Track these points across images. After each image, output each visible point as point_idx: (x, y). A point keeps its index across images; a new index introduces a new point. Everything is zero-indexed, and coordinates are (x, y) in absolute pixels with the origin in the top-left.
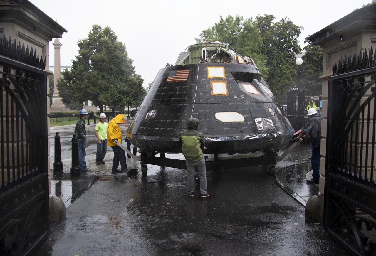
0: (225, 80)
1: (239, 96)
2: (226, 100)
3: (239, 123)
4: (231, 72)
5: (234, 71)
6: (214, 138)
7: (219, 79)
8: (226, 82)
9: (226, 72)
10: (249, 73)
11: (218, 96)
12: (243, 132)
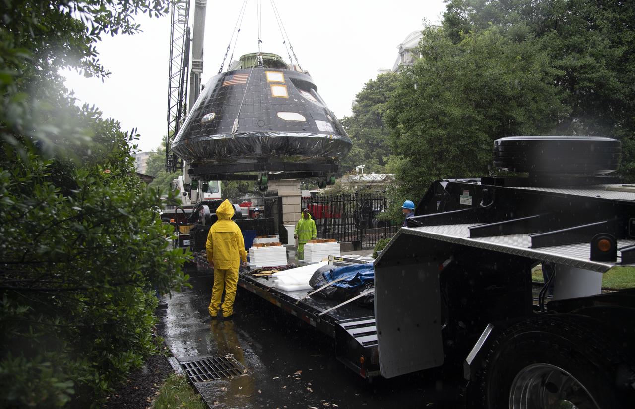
0: (284, 84)
1: (299, 100)
2: (287, 101)
3: (300, 122)
4: (290, 79)
5: (293, 77)
6: (277, 134)
7: (278, 83)
8: (286, 86)
9: (285, 78)
10: (307, 82)
11: (279, 98)
12: (304, 130)
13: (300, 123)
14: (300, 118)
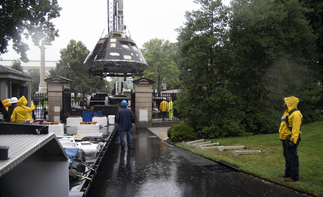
0: (116, 43)
1: (120, 48)
2: (115, 49)
4: (119, 41)
7: (113, 43)
10: (127, 41)
11: (112, 48)
12: (118, 59)
13: (117, 56)
14: (117, 54)
